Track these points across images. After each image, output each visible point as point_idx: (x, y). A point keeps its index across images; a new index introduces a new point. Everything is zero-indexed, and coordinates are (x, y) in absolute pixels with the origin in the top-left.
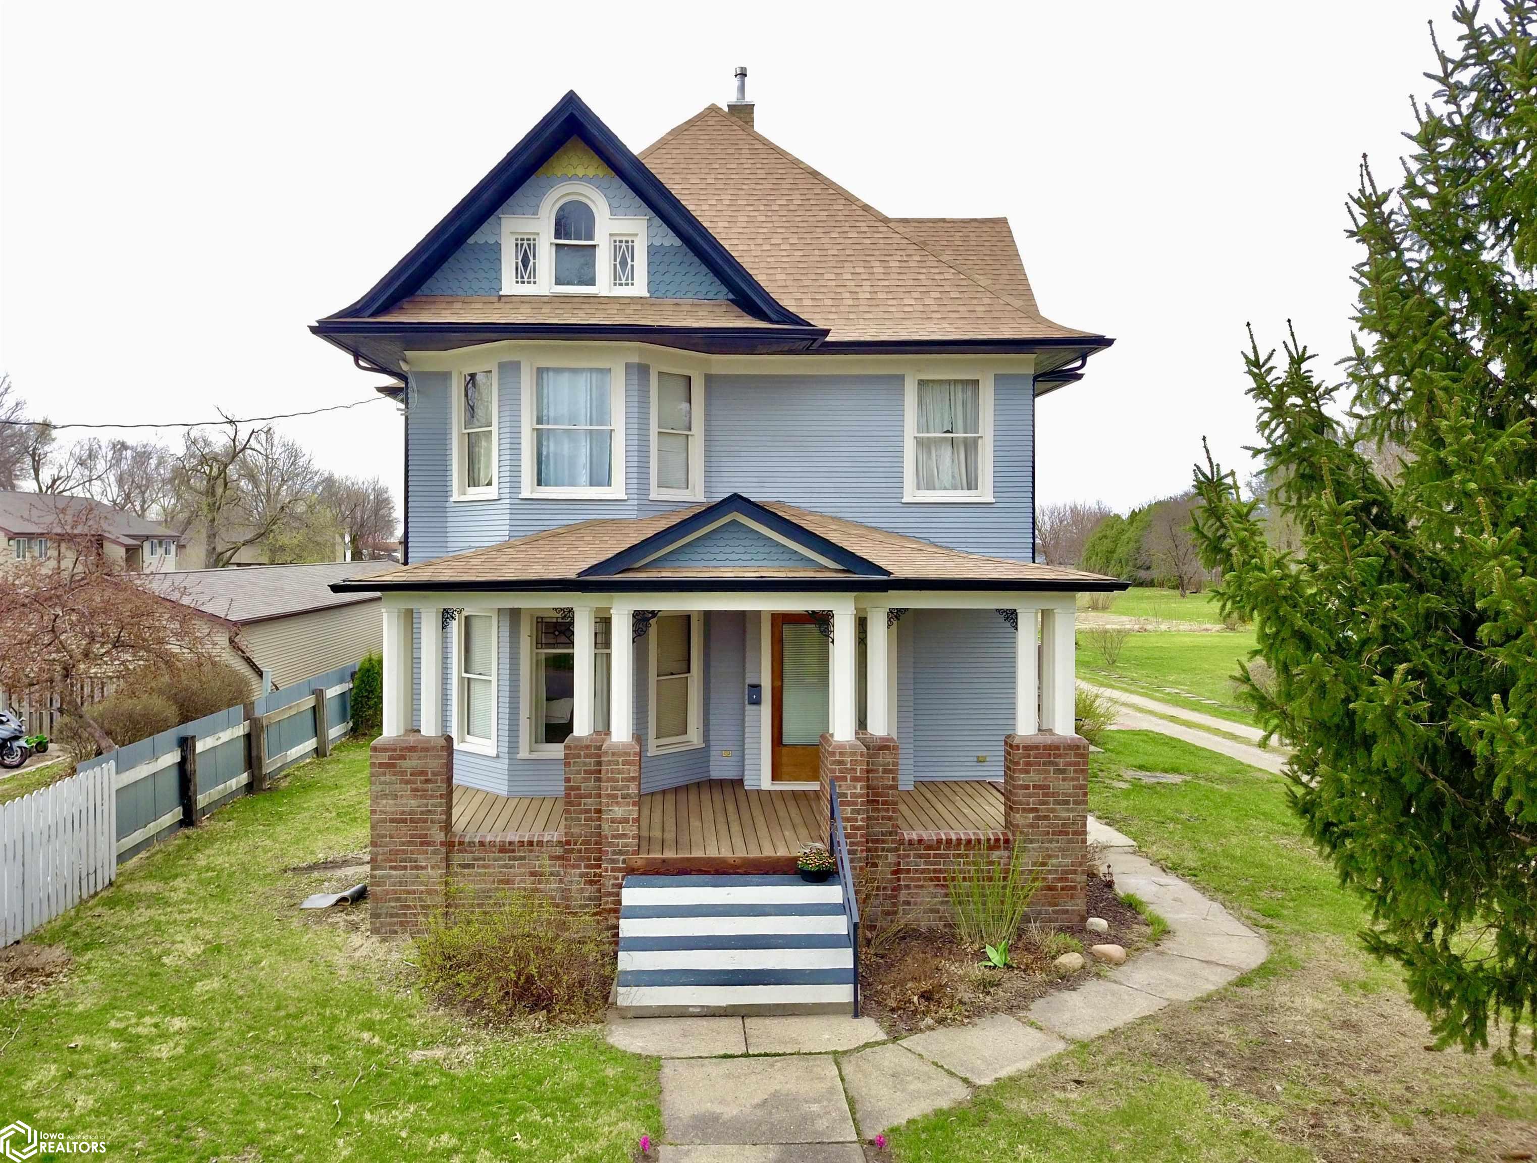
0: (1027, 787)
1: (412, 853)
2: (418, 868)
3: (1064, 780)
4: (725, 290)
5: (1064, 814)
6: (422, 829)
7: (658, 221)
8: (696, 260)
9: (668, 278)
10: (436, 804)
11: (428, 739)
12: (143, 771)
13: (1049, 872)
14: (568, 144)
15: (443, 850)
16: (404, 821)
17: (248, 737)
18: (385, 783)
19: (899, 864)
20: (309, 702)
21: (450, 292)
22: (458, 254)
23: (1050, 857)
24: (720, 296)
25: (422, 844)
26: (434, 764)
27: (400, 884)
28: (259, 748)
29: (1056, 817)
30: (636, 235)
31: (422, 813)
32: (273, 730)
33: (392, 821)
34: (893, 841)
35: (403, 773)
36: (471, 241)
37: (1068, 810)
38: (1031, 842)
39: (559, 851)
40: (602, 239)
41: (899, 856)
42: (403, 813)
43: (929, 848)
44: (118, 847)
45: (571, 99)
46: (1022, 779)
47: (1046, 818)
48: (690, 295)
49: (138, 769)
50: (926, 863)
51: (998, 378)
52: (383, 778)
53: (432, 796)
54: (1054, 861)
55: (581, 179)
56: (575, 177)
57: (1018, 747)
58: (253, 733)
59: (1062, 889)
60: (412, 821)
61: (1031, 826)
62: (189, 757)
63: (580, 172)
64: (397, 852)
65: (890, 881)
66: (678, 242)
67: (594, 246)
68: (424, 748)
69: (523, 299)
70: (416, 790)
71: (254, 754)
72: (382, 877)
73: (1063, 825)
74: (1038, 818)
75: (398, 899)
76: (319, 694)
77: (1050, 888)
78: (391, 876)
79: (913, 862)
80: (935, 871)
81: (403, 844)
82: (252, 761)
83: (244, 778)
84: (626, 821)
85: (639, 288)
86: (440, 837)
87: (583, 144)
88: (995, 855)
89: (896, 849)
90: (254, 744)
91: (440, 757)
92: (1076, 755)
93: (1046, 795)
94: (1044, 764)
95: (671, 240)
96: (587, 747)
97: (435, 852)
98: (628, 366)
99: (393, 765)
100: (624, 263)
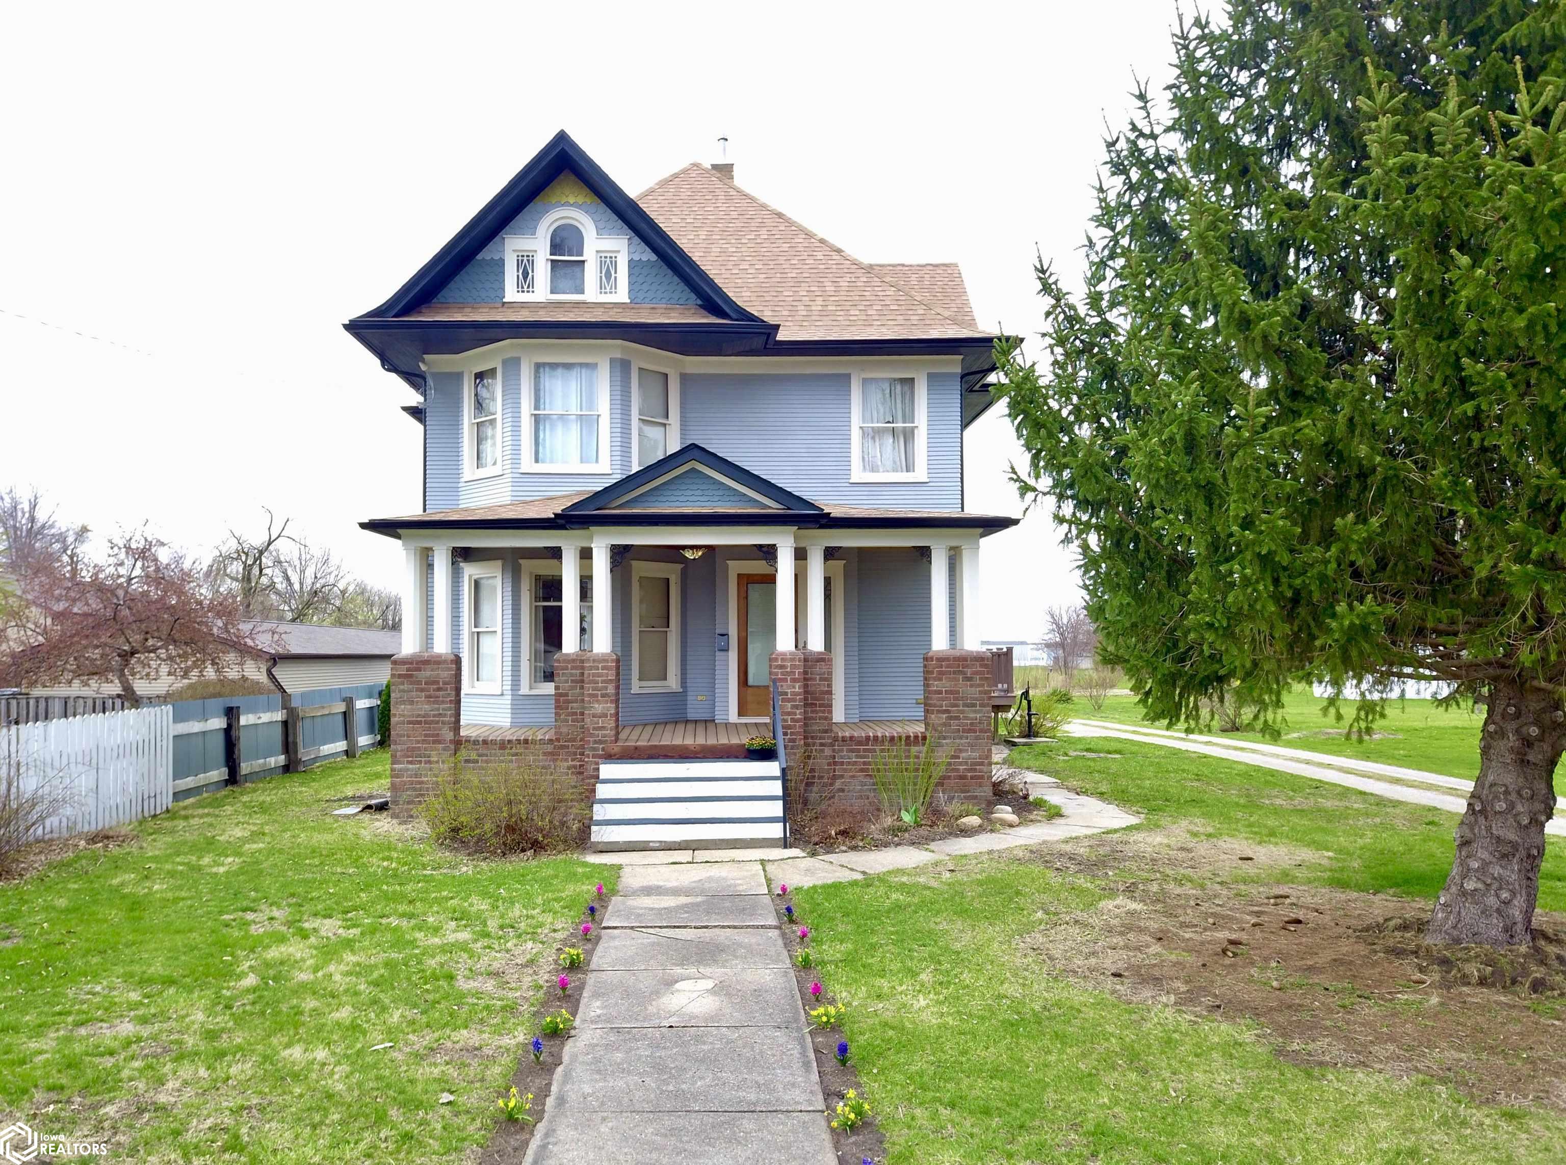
0: (940, 692)
1: (426, 749)
2: (430, 762)
3: (971, 686)
4: (693, 296)
5: (972, 715)
6: (435, 729)
7: (637, 240)
8: (670, 272)
9: (645, 287)
10: (446, 708)
11: (440, 656)
12: (195, 727)
13: (961, 764)
14: (562, 177)
15: (452, 747)
16: (420, 723)
17: (285, 723)
18: (404, 691)
19: (834, 757)
20: (341, 707)
21: (461, 300)
22: (469, 268)
23: (961, 751)
24: (689, 302)
25: (434, 742)
26: (445, 674)
27: (416, 776)
28: (295, 734)
29: (966, 718)
30: (618, 252)
31: (434, 716)
32: (307, 722)
33: (410, 722)
34: (829, 738)
35: (419, 683)
36: (479, 257)
37: (975, 712)
38: (945, 738)
39: (550, 748)
40: (589, 254)
41: (834, 751)
42: (419, 716)
43: (860, 743)
44: (174, 787)
45: (562, 138)
46: (935, 685)
47: (957, 718)
48: (664, 301)
49: (191, 723)
50: (857, 757)
51: (932, 377)
52: (402, 687)
53: (443, 702)
54: (964, 755)
55: (572, 205)
56: (567, 204)
57: (932, 659)
58: (290, 721)
59: (972, 778)
60: (426, 723)
61: (944, 725)
62: (235, 724)
63: (572, 200)
64: (413, 749)
65: (828, 771)
66: (654, 257)
67: (583, 262)
68: (436, 662)
69: (524, 305)
70: (430, 697)
71: (290, 739)
72: (400, 770)
73: (972, 724)
74: (950, 718)
75: (415, 789)
76: (349, 702)
77: (962, 777)
78: (408, 770)
79: (845, 755)
80: (865, 763)
81: (418, 742)
82: (288, 746)
83: (281, 759)
84: (605, 716)
85: (622, 295)
86: (450, 736)
87: (573, 177)
88: (914, 749)
89: (832, 745)
90: (290, 731)
91: (450, 669)
92: (981, 666)
93: (956, 699)
94: (954, 673)
95: (648, 255)
96: (574, 661)
97: (444, 749)
98: (612, 361)
99: (411, 676)
100: (608, 275)
